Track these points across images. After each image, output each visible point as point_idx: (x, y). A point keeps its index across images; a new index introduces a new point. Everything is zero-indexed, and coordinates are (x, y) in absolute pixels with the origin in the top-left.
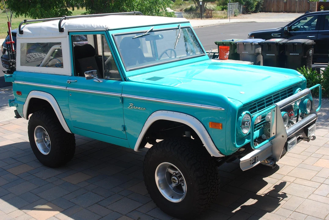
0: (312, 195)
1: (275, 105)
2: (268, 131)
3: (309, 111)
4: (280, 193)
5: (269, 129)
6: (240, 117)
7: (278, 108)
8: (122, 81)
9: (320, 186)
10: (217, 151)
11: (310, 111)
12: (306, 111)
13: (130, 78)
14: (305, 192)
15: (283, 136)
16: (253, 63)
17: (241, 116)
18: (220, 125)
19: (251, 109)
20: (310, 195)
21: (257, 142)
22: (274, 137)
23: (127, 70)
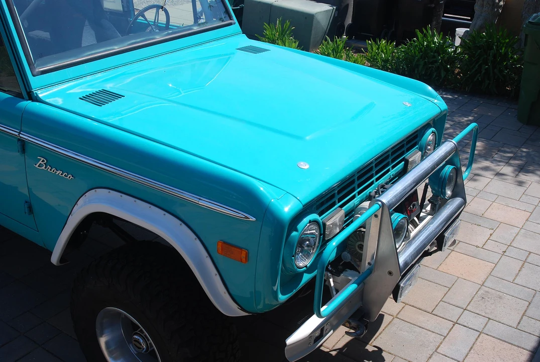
0: (434, 356)
1: (380, 203)
2: (357, 248)
3: (449, 193)
4: (370, 348)
5: (359, 243)
6: (294, 233)
7: (386, 210)
8: (23, 98)
9: (451, 330)
10: (234, 306)
11: (453, 191)
12: (445, 194)
13: (41, 95)
14: (421, 345)
15: (390, 273)
16: (335, 7)
17: (297, 230)
18: (244, 253)
19: (322, 204)
20: (430, 358)
21: (331, 272)
22: (370, 271)
23: (35, 73)
